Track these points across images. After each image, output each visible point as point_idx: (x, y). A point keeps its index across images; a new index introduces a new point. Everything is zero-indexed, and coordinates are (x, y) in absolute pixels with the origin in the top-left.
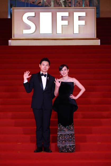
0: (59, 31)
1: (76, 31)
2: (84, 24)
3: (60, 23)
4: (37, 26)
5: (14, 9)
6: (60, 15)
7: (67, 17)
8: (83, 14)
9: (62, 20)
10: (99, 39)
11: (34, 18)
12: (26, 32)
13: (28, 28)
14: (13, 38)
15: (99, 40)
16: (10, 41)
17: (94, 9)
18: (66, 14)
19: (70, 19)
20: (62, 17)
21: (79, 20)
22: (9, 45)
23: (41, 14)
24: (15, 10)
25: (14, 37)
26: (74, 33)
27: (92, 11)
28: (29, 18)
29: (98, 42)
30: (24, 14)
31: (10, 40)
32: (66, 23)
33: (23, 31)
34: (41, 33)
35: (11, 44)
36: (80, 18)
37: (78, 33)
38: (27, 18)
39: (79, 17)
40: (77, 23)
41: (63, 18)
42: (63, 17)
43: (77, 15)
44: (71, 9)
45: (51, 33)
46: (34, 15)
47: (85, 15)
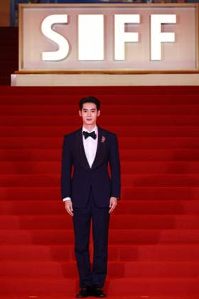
0: (120, 54)
1: (156, 54)
2: (173, 40)
3: (121, 37)
4: (72, 43)
5: (22, 8)
6: (121, 20)
7: (137, 26)
8: (171, 19)
9: (126, 30)
11: (65, 26)
12: (48, 56)
13: (55, 48)
14: (20, 69)
16: (13, 76)
17: (194, 9)
18: (135, 18)
19: (143, 28)
20: (126, 24)
21: (163, 31)
22: (12, 85)
23: (81, 17)
24: (25, 10)
25: (22, 67)
26: (150, 60)
28: (55, 27)
31: (13, 73)
32: (133, 37)
33: (41, 55)
34: (80, 59)
35: (16, 83)
36: (165, 27)
37: (160, 59)
38: (52, 27)
39: (162, 24)
40: (159, 38)
41: (128, 28)
42: (129, 26)
43: (157, 20)
44: (145, 9)
45: (102, 58)
46: (66, 21)
47: (174, 21)
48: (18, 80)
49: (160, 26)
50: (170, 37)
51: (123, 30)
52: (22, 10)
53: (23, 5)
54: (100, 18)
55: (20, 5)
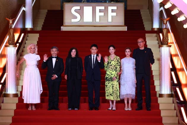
0: (98, 20)
1: (110, 20)
3: (98, 14)
4: (81, 16)
5: (65, 4)
6: (98, 8)
7: (103, 10)
8: (115, 8)
9: (100, 12)
12: (73, 20)
13: (75, 17)
14: (64, 25)
15: (126, 27)
16: (62, 27)
17: (122, 4)
18: (103, 8)
19: (106, 11)
20: (100, 10)
21: (112, 12)
22: (61, 30)
23: (85, 8)
24: (66, 5)
25: (65, 24)
26: (108, 22)
27: (121, 5)
28: (76, 11)
29: (125, 29)
30: (73, 7)
31: (62, 26)
32: (102, 14)
33: (71, 20)
34: (84, 21)
36: (113, 11)
38: (75, 11)
39: (112, 10)
40: (111, 14)
41: (100, 11)
42: (101, 10)
43: (110, 8)
44: (106, 4)
45: (92, 21)
46: (79, 9)
47: (116, 9)
48: (63, 29)
50: (115, 14)
51: (99, 11)
54: (91, 7)
55: (64, 3)
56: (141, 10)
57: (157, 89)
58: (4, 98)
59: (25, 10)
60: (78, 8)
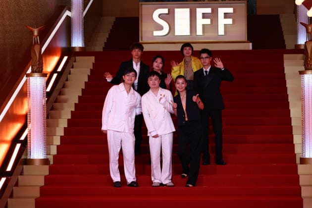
0: (199, 32)
1: (221, 31)
2: (231, 23)
3: (201, 22)
4: (171, 25)
5: (142, 5)
6: (200, 11)
7: (210, 15)
8: (230, 10)
10: (251, 42)
11: (168, 15)
12: (157, 33)
13: (160, 28)
14: (140, 41)
17: (244, 4)
18: (208, 10)
19: (213, 16)
20: (203, 14)
21: (225, 17)
23: (177, 10)
24: (143, 6)
25: (142, 40)
26: (218, 35)
27: (243, 7)
28: (161, 16)
29: (250, 46)
30: (155, 10)
32: (207, 21)
33: (153, 33)
34: (176, 34)
36: (226, 16)
37: (223, 34)
38: (159, 17)
39: (225, 14)
40: (222, 22)
41: (205, 16)
42: (205, 15)
43: (222, 11)
44: (215, 4)
45: (189, 34)
46: (167, 12)
47: (232, 12)
49: (223, 15)
50: (229, 21)
51: (201, 17)
52: (141, 6)
53: (142, 3)
54: (188, 10)
55: (140, 3)
56: (281, 15)
57: (297, 150)
58: (24, 166)
59: (70, 15)
60: (165, 11)
